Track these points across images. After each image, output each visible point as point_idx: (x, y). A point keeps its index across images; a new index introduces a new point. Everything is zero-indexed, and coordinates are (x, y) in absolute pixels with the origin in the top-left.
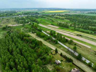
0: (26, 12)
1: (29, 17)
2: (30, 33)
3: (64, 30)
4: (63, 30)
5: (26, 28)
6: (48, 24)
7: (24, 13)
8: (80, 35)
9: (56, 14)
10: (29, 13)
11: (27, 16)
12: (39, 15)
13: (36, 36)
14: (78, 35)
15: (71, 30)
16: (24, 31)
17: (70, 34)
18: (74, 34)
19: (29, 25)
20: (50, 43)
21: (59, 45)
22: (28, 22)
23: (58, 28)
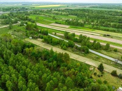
0: (6, 8)
1: (14, 14)
2: (28, 39)
3: (80, 30)
4: (78, 30)
5: (18, 31)
6: (51, 23)
7: (3, 9)
8: (108, 36)
9: (53, 10)
10: (11, 9)
11: (10, 13)
12: (29, 12)
13: (44, 44)
14: (105, 36)
15: (89, 29)
16: (16, 36)
17: (94, 35)
18: (99, 35)
19: (21, 26)
20: (77, 54)
21: (94, 55)
22: (16, 22)
23: (69, 27)
